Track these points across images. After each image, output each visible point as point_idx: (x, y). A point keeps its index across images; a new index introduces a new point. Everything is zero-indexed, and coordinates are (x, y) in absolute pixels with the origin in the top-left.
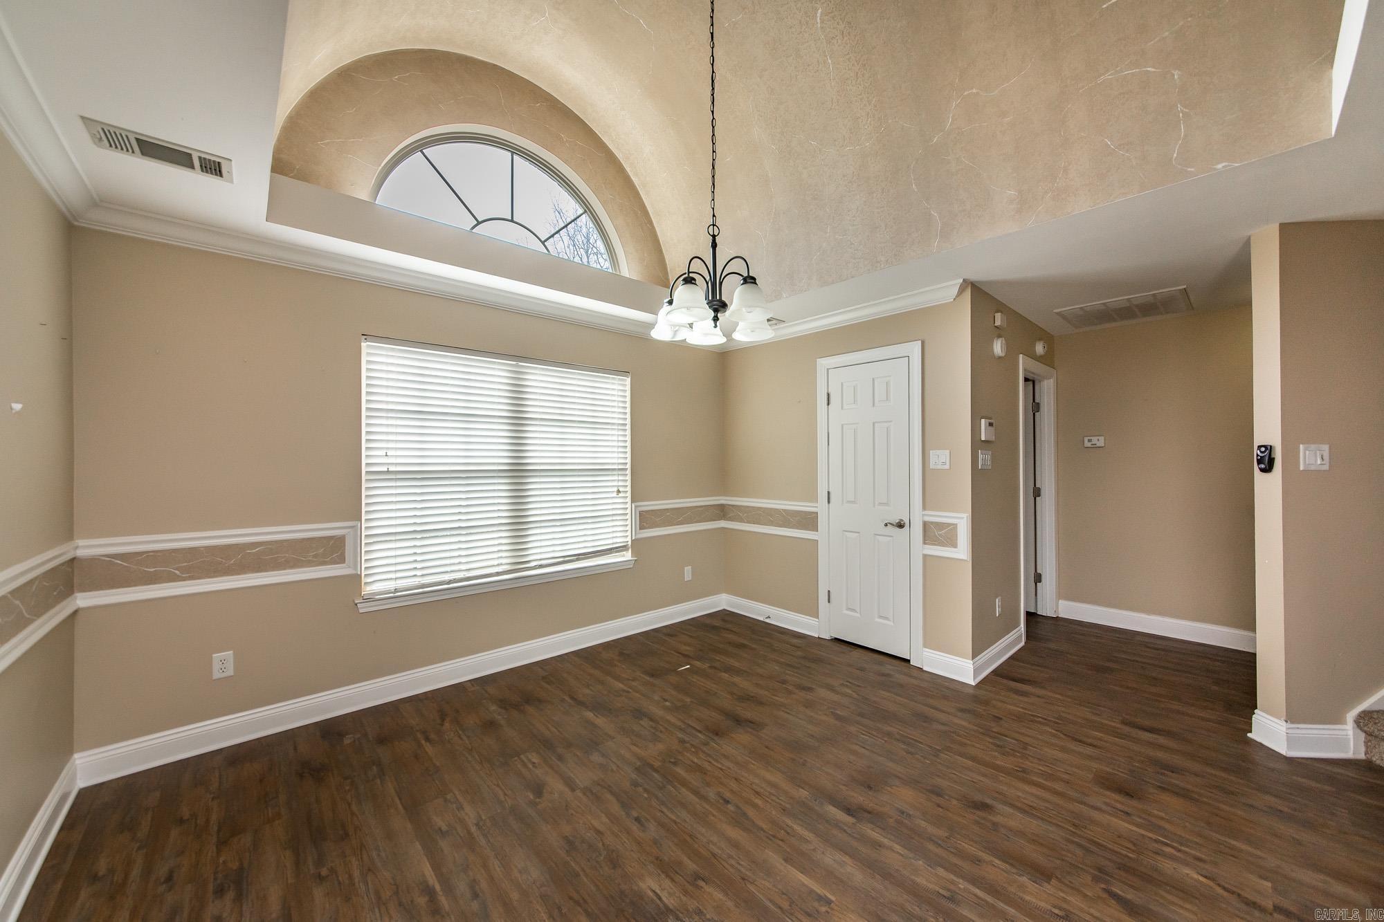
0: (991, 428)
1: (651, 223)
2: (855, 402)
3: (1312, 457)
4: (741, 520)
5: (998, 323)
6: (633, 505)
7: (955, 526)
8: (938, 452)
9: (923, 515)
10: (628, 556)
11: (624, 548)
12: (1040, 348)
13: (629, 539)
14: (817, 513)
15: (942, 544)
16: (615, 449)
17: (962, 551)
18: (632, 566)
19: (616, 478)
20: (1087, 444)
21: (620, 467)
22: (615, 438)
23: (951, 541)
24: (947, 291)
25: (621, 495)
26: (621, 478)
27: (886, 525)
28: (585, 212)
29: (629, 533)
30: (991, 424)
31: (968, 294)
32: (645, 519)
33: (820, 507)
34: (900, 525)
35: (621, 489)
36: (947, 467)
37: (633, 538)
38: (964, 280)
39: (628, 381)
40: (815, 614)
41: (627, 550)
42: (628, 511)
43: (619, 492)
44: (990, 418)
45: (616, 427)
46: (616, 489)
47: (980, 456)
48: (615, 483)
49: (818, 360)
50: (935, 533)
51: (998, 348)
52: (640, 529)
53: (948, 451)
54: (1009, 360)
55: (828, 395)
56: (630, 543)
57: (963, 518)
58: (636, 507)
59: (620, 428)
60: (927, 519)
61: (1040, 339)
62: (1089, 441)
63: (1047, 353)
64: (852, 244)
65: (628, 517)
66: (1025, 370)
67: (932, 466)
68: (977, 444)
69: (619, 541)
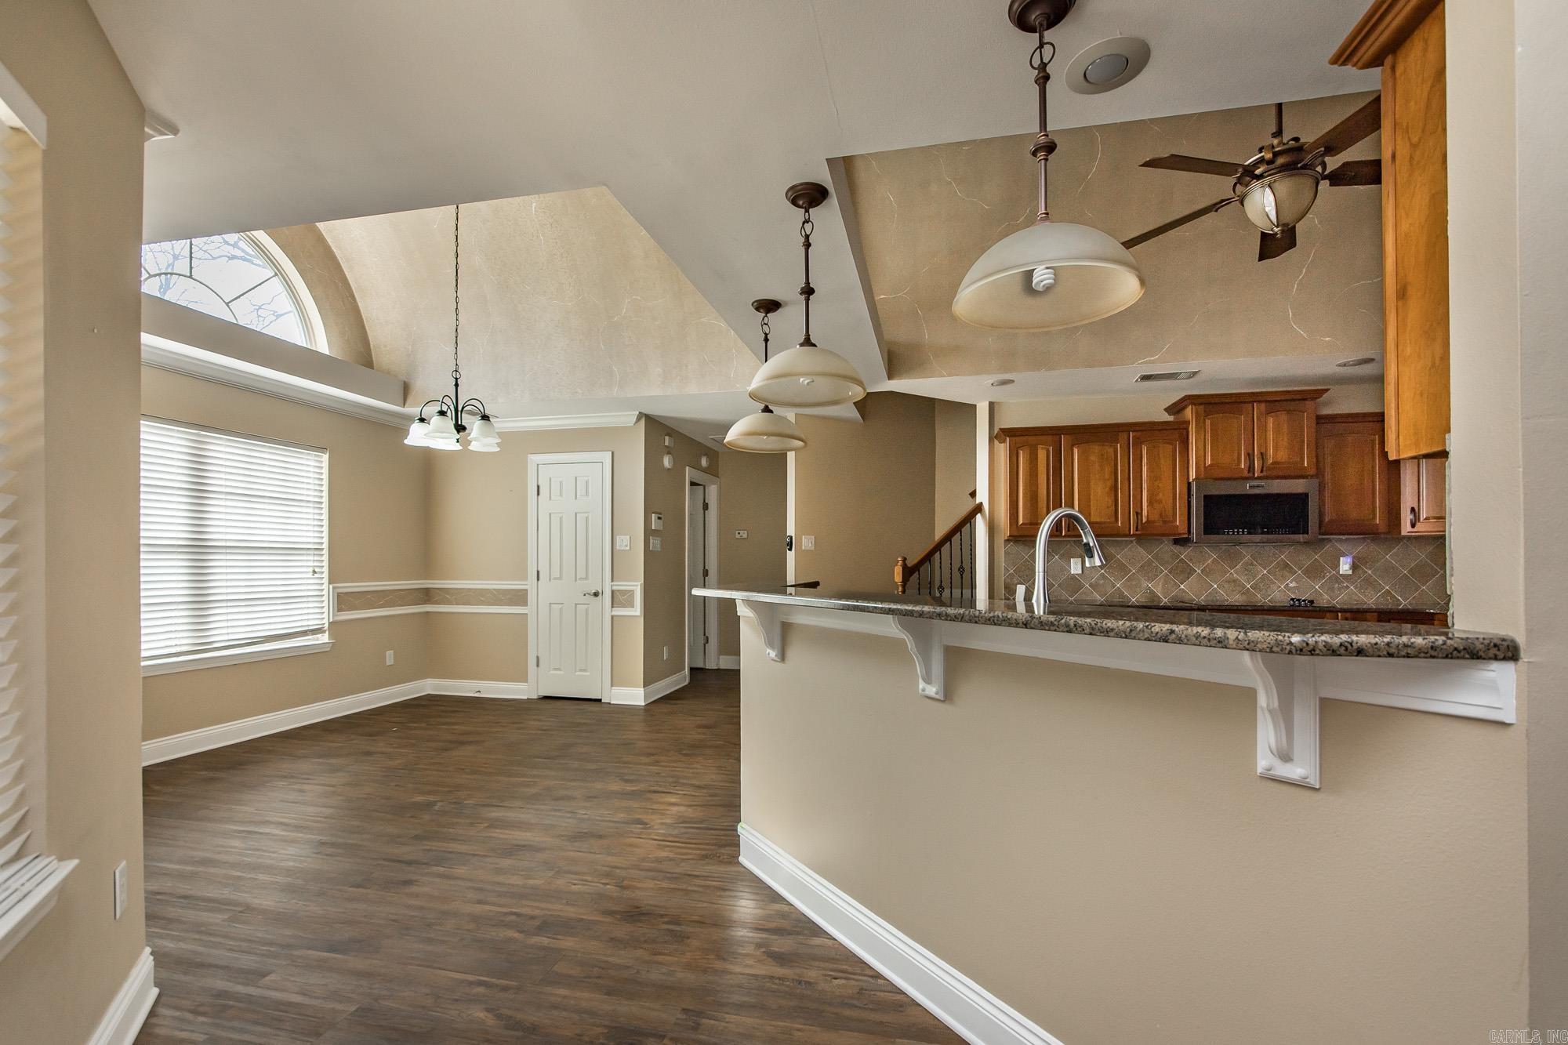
0: (659, 521)
1: (353, 297)
2: (561, 495)
3: (807, 543)
4: (449, 603)
5: (667, 444)
6: (331, 586)
7: (632, 591)
8: (623, 537)
9: (612, 586)
10: (324, 638)
11: (318, 631)
12: (704, 462)
13: (326, 621)
14: (527, 590)
15: (624, 606)
16: (311, 528)
17: (637, 610)
18: (329, 649)
19: (311, 558)
20: (738, 536)
21: (316, 547)
22: (311, 516)
23: (630, 604)
24: (629, 418)
25: (316, 576)
26: (316, 558)
27: (585, 595)
28: (276, 274)
29: (326, 615)
30: (659, 518)
31: (643, 422)
32: (343, 601)
33: (529, 584)
34: (596, 594)
35: (316, 570)
36: (628, 548)
37: (331, 620)
38: (640, 413)
39: (325, 457)
40: (524, 679)
41: (324, 632)
42: (325, 592)
43: (314, 572)
44: (660, 514)
45: (311, 505)
46: (311, 570)
47: (651, 541)
48: (311, 564)
49: (529, 455)
50: (619, 598)
51: (667, 462)
52: (338, 611)
53: (628, 537)
54: (677, 472)
55: (538, 487)
56: (326, 626)
57: (637, 586)
58: (334, 588)
59: (316, 506)
60: (614, 588)
61: (704, 455)
62: (739, 533)
63: (710, 465)
64: (557, 373)
65: (325, 598)
66: (690, 477)
67: (618, 548)
68: (648, 532)
69: (314, 624)
